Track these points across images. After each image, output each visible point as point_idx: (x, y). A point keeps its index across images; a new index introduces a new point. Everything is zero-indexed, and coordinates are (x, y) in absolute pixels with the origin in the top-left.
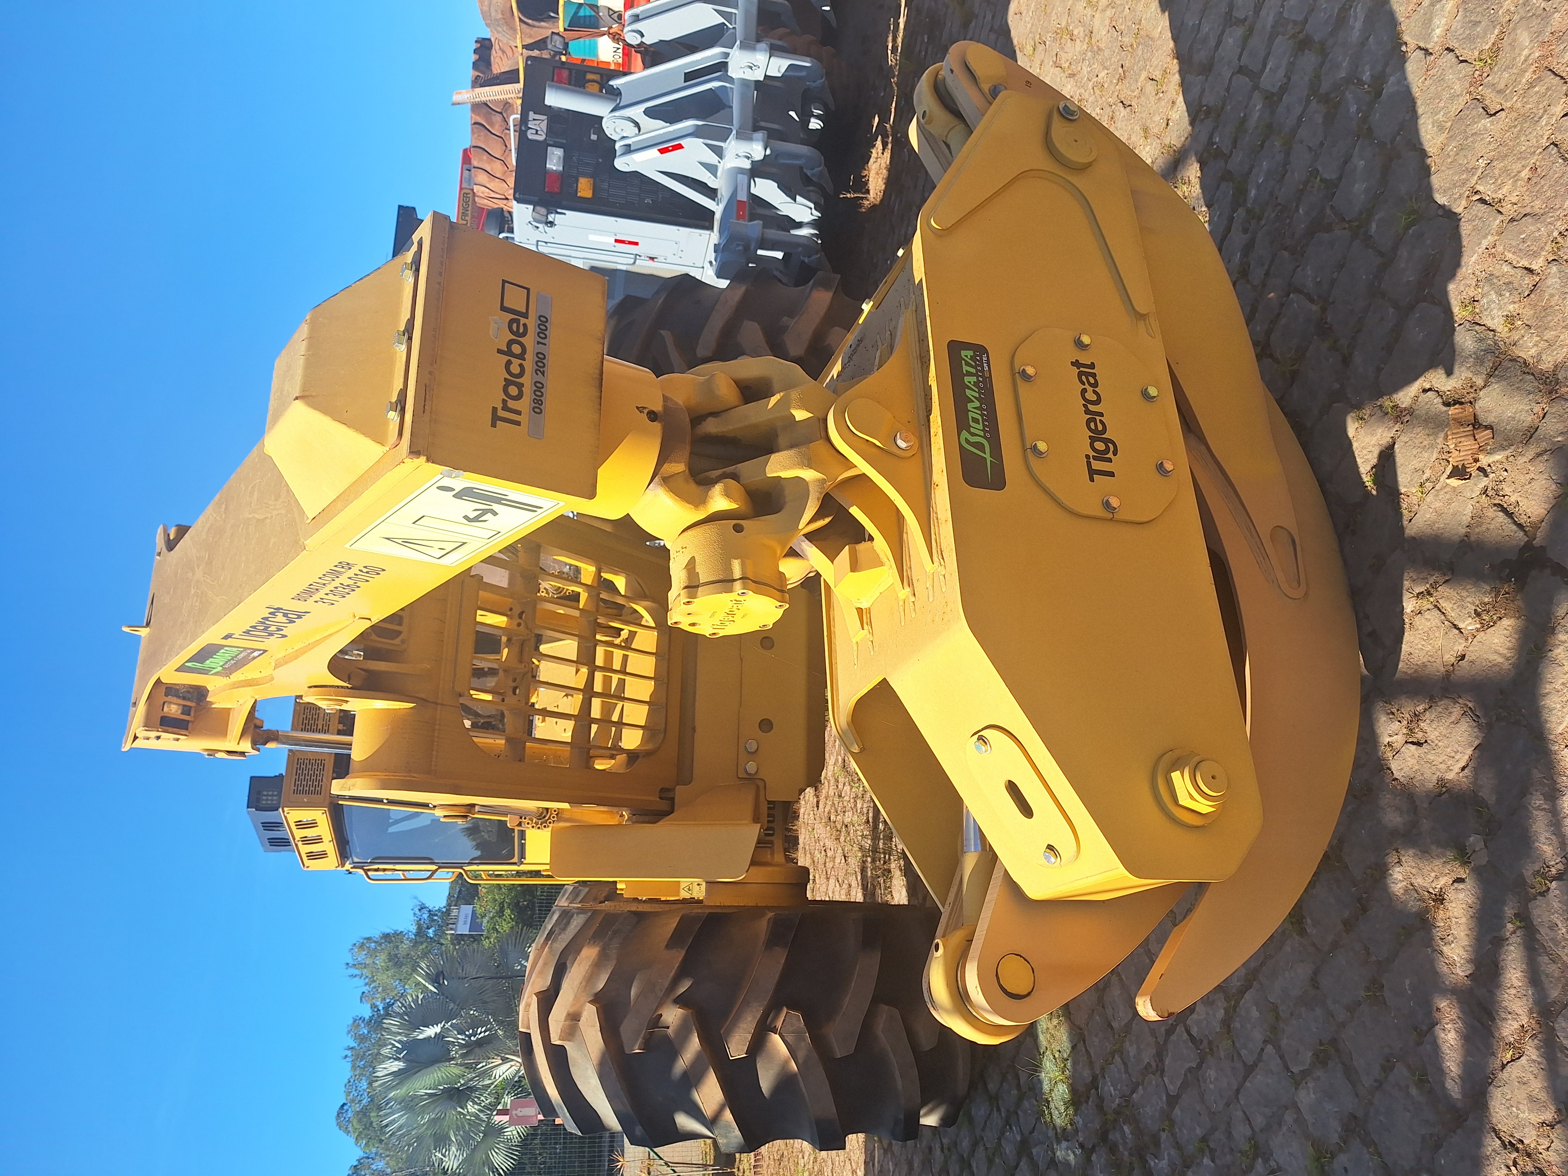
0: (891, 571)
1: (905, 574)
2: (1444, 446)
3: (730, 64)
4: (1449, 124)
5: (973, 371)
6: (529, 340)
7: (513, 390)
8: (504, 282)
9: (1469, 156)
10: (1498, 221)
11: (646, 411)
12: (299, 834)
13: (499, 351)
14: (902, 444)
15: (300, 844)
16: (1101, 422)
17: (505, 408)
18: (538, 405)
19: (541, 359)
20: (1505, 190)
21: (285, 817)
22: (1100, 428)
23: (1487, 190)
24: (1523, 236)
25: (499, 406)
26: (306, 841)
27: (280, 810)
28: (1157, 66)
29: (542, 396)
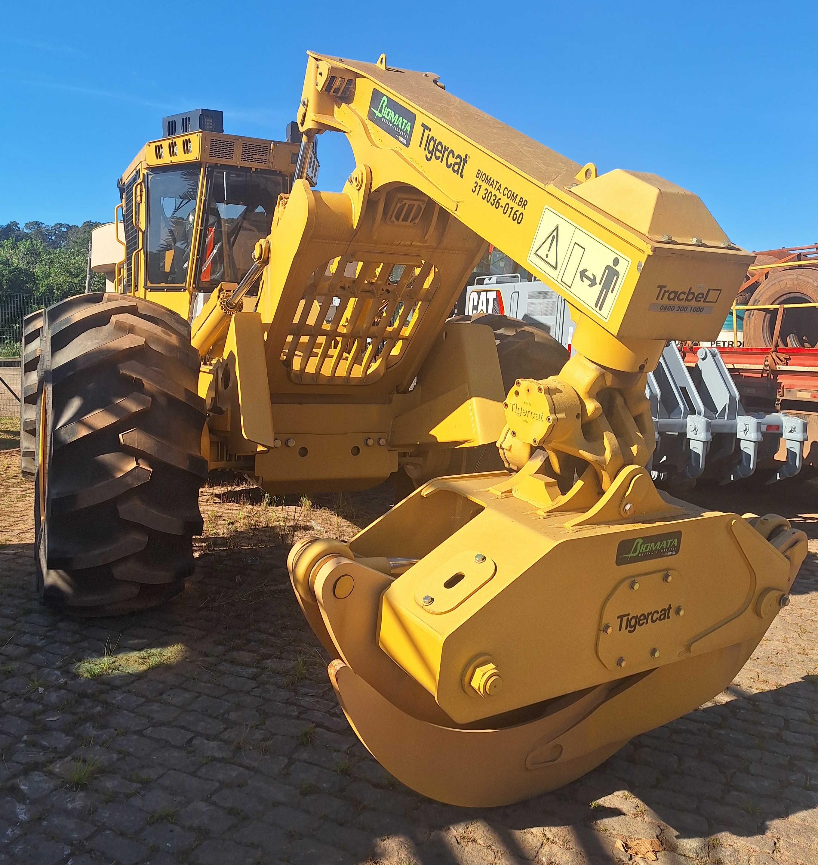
0: (551, 506)
1: (552, 513)
2: (634, 839)
3: (695, 415)
4: (807, 824)
5: (668, 547)
6: (693, 303)
7: (672, 296)
8: (721, 290)
9: (795, 835)
10: (769, 851)
11: (645, 364)
12: (179, 142)
13: (691, 288)
14: (628, 507)
15: (170, 141)
16: (644, 623)
17: (665, 292)
18: (664, 308)
19: (683, 309)
20: (785, 853)
21: (195, 133)
22: (641, 622)
23: (781, 844)
24: (767, 863)
25: (666, 289)
26: (172, 146)
27: (201, 130)
28: (767, 677)
29: (668, 310)
